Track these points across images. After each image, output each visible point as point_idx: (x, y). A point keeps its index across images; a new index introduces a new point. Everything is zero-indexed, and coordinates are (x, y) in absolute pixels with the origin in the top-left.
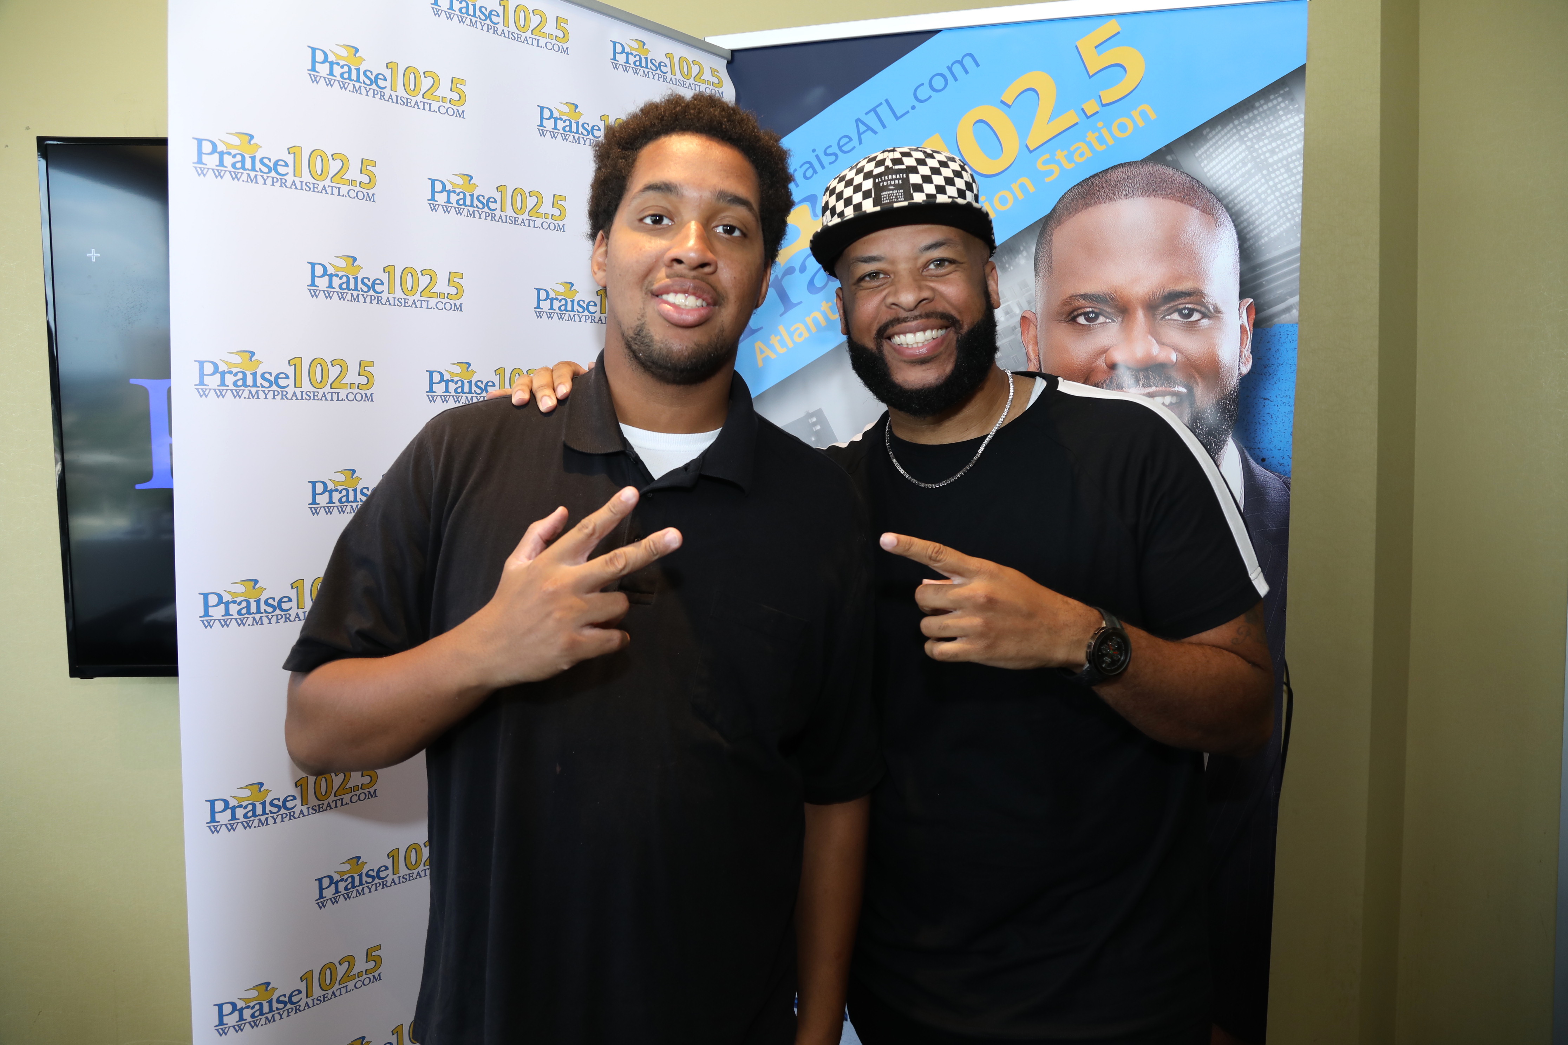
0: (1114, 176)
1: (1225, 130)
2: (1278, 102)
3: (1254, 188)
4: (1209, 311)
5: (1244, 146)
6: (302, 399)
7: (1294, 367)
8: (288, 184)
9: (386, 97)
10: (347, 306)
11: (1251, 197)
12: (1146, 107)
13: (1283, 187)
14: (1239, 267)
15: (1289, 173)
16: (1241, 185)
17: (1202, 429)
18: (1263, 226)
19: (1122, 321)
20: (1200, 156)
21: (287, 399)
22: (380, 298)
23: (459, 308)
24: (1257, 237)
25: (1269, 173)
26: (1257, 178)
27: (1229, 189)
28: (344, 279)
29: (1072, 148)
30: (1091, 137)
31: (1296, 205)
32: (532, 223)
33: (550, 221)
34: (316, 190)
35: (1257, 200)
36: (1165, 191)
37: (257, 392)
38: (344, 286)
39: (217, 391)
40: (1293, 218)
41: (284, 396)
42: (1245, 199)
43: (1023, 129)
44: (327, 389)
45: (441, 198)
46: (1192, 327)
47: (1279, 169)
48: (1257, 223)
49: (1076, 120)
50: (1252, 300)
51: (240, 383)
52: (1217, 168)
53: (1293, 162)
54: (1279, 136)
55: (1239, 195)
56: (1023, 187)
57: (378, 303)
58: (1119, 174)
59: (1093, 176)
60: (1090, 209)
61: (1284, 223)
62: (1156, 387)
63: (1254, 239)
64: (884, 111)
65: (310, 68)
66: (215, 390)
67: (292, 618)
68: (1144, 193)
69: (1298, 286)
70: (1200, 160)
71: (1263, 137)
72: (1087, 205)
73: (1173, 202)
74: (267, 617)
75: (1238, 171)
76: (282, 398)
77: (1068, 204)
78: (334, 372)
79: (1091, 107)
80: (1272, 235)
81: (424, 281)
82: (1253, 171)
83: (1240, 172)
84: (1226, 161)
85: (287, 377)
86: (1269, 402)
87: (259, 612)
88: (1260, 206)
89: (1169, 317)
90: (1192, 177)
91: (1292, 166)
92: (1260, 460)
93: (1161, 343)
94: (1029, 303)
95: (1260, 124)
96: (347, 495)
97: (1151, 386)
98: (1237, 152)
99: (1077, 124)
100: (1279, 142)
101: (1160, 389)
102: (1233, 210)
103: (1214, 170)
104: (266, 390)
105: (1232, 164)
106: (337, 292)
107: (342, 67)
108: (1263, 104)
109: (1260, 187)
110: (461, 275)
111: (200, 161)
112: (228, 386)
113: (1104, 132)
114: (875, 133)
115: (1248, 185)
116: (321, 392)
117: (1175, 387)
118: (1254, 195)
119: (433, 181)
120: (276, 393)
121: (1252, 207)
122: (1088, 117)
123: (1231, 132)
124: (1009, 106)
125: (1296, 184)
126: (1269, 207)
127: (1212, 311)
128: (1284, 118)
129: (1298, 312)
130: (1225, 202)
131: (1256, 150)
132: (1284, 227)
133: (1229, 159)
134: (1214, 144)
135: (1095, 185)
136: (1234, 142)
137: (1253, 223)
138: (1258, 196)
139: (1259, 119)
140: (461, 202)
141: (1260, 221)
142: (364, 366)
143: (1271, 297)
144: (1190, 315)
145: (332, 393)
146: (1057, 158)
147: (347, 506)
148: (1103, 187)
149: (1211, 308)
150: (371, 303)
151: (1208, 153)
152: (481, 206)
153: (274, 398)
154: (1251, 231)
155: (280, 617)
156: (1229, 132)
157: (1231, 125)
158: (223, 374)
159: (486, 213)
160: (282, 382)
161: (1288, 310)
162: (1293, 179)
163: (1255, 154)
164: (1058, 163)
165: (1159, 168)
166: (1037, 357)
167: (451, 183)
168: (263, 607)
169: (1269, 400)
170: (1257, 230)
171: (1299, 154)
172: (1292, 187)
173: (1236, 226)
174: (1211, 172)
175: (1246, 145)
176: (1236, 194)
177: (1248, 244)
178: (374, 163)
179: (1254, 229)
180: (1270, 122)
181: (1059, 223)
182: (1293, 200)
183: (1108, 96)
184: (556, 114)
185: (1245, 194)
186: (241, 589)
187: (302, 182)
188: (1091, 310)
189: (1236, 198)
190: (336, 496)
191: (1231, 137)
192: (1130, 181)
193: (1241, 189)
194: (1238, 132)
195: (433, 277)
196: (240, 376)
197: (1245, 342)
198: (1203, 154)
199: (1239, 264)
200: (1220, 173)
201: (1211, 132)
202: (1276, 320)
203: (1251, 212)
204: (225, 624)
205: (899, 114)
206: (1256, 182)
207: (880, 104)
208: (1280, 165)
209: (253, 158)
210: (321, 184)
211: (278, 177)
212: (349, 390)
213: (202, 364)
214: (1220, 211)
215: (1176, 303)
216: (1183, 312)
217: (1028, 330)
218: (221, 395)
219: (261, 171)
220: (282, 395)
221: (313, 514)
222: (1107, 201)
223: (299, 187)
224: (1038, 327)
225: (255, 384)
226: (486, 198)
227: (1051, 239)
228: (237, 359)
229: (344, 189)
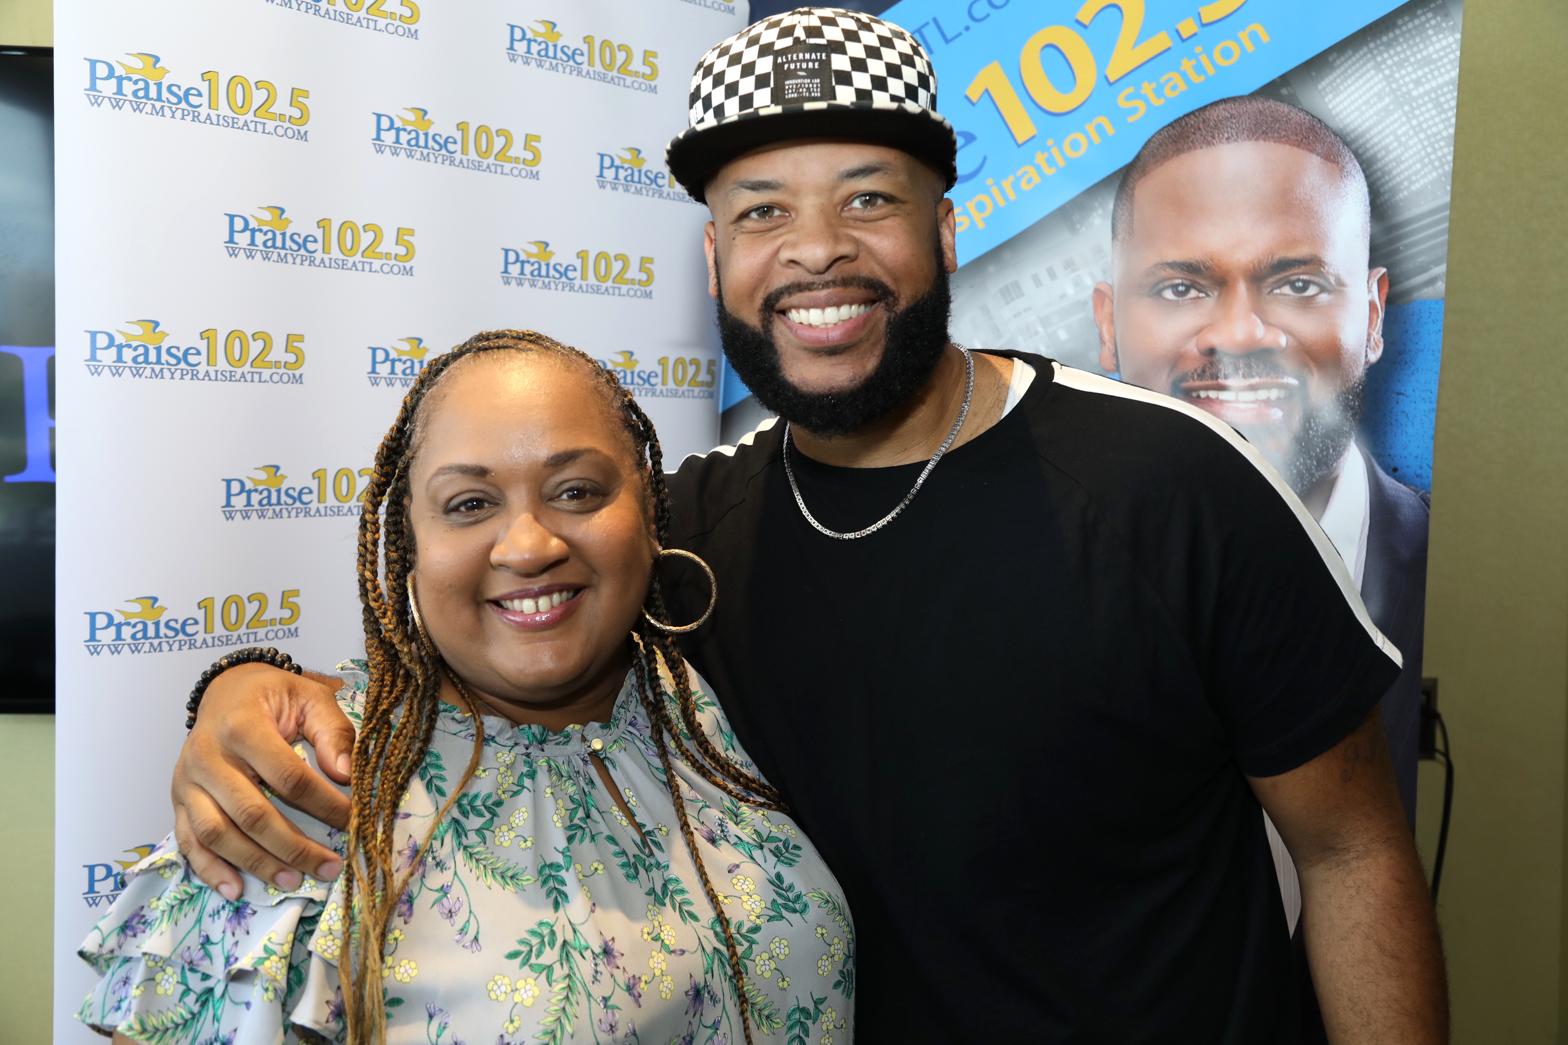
0: (1214, 114)
1: (1358, 56)
2: (1427, 19)
3: (1391, 128)
4: (1330, 283)
5: (1380, 76)
6: (216, 380)
7: (1437, 354)
8: (203, 118)
10: (273, 268)
11: (1387, 141)
12: (1258, 28)
13: (1430, 127)
14: (1369, 229)
15: (1439, 109)
16: (1375, 125)
17: (1317, 431)
18: (1402, 176)
19: (1219, 296)
20: (1324, 89)
21: (199, 379)
22: (313, 259)
23: (409, 272)
24: (1394, 191)
25: (1413, 109)
26: (1396, 116)
27: (1360, 130)
28: (270, 235)
29: (1163, 80)
30: (1187, 65)
31: (1446, 150)
32: (499, 169)
33: (521, 166)
34: (235, 125)
35: (1395, 144)
36: (1278, 133)
37: (161, 370)
38: (270, 243)
39: (113, 368)
40: (1442, 166)
41: (195, 376)
42: (1380, 142)
43: (1102, 55)
44: (247, 368)
45: (389, 137)
46: (1307, 303)
47: (1425, 104)
48: (1394, 172)
49: (1168, 43)
50: (1384, 270)
51: (141, 359)
52: (1346, 104)
54: (1428, 61)
55: (1372, 138)
56: (1100, 129)
57: (310, 265)
58: (1221, 112)
59: (1188, 115)
60: (1183, 156)
61: (1430, 172)
62: (1260, 377)
63: (1390, 194)
66: (109, 367)
67: (198, 644)
68: (1251, 136)
69: (1446, 252)
70: (1323, 93)
71: (1406, 64)
72: (1179, 151)
73: (1288, 147)
74: (168, 642)
75: (1372, 106)
76: (192, 378)
77: (1155, 151)
78: (256, 348)
79: (1188, 27)
80: (1413, 188)
81: (366, 238)
82: (1391, 107)
83: (1375, 109)
84: (1357, 95)
85: (199, 353)
86: (1404, 398)
87: (157, 636)
88: (1399, 151)
89: (1277, 291)
90: (1313, 116)
91: (1442, 99)
92: (1390, 471)
93: (1266, 323)
94: (1104, 272)
95: (1402, 47)
96: (269, 497)
97: (1253, 377)
98: (1372, 82)
99: (1169, 49)
100: (1427, 70)
101: (1264, 380)
102: (1364, 157)
103: (1341, 106)
104: (173, 369)
105: (1364, 98)
106: (261, 251)
108: (1408, 22)
109: (1399, 127)
110: (411, 232)
111: (93, 87)
112: (126, 363)
113: (1204, 59)
115: (1384, 125)
116: (239, 371)
117: (1283, 378)
118: (1392, 138)
119: (379, 116)
120: (184, 372)
121: (1388, 153)
122: (1183, 40)
123: (1365, 58)
124: (1085, 27)
125: (1447, 123)
126: (1411, 152)
127: (1333, 283)
128: (1434, 39)
129: (1444, 285)
130: (1353, 147)
131: (1396, 81)
132: (1430, 177)
133: (1360, 92)
134: (1343, 73)
135: (1189, 126)
136: (1368, 71)
137: (1390, 172)
138: (1397, 138)
139: (1401, 40)
140: (413, 142)
141: (1398, 170)
142: (292, 341)
143: (1410, 265)
144: (1304, 289)
145: (253, 373)
146: (1143, 92)
147: (268, 510)
148: (1199, 129)
149: (1332, 280)
150: (302, 264)
151: (1334, 84)
152: (437, 147)
153: (182, 378)
154: (1387, 182)
155: (183, 643)
156: (1361, 58)
157: (1365, 49)
158: (120, 348)
159: (443, 156)
160: (192, 359)
161: (1432, 282)
162: (1443, 116)
163: (1394, 86)
164: (1145, 98)
165: (1271, 104)
167: (401, 118)
168: (163, 630)
169: (1403, 394)
170: (1394, 182)
171: (1453, 84)
172: (1441, 126)
173: (1367, 177)
174: (1338, 110)
175: (1384, 74)
176: (1368, 136)
177: (1382, 199)
178: (306, 94)
179: (1390, 180)
180: (1417, 44)
181: (1144, 173)
182: (1442, 143)
183: (1210, 13)
184: (529, 35)
185: (1380, 137)
186: (136, 608)
187: (218, 115)
188: (1180, 281)
189: (1368, 141)
190: (255, 498)
191: (1365, 64)
192: (1234, 121)
193: (1376, 130)
194: (1374, 57)
195: (378, 234)
196: (141, 350)
197: (1374, 323)
198: (1327, 86)
199: (1369, 224)
200: (1349, 110)
201: (1338, 57)
202: (1416, 295)
203: (1387, 159)
204: (115, 650)
205: (949, 36)
206: (1395, 121)
207: (927, 24)
208: (1426, 99)
209: (159, 85)
210: (242, 119)
211: (190, 109)
212: (274, 370)
213: (94, 335)
214: (1347, 159)
215: (1288, 274)
216: (1297, 284)
217: (1102, 306)
218: (117, 373)
219: (169, 102)
220: (193, 375)
221: (228, 519)
222: (1204, 146)
223: (215, 122)
224: (1115, 302)
225: (159, 362)
226: (444, 137)
227: (1133, 193)
228: (138, 330)
229: (270, 125)
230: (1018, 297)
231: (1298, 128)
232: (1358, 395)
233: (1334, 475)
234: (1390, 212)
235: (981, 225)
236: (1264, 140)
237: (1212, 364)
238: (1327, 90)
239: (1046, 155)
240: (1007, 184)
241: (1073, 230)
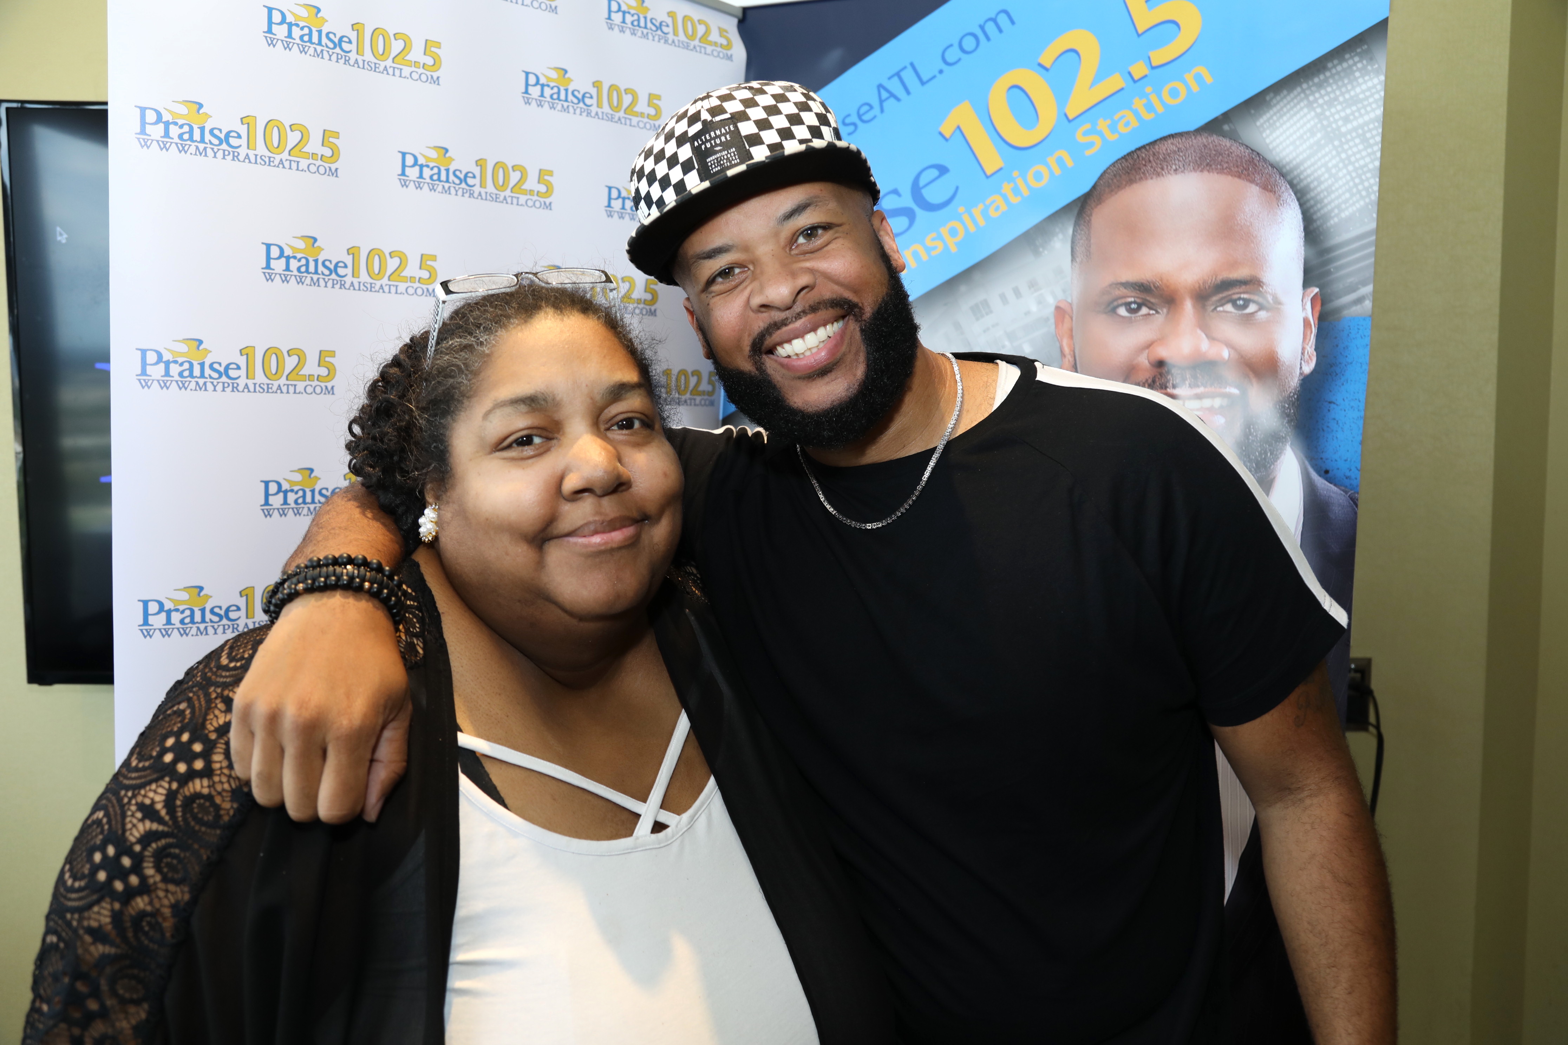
0: (1163, 148)
1: (1292, 95)
2: (1355, 62)
3: (1323, 161)
4: (1268, 302)
5: (1313, 114)
6: (255, 391)
7: (1365, 367)
8: (241, 157)
9: (352, 62)
10: (306, 290)
11: (1319, 172)
12: (1202, 70)
13: (1357, 160)
14: (1303, 252)
15: (1365, 144)
16: (1308, 158)
17: (1256, 436)
18: (1333, 205)
19: (1168, 313)
20: (1262, 125)
21: (238, 391)
22: (343, 283)
23: (432, 293)
24: (1326, 217)
25: (1342, 144)
27: (1294, 163)
28: (303, 262)
29: (1116, 117)
30: (1138, 104)
31: (1372, 181)
32: (515, 201)
33: (535, 198)
34: (272, 164)
35: (1326, 176)
36: (1220, 165)
37: (205, 383)
38: (303, 269)
39: (161, 382)
40: (1369, 195)
41: (235, 388)
42: (1312, 173)
43: (1062, 94)
44: (283, 381)
45: (413, 173)
46: (1247, 320)
47: (1353, 139)
48: (1326, 201)
49: (1121, 84)
50: (1316, 290)
51: (186, 373)
52: (1281, 139)
53: (1370, 130)
54: (1355, 101)
55: (1305, 170)
56: (1060, 161)
57: (341, 288)
58: (1169, 146)
59: (1139, 149)
60: (1135, 186)
61: (1358, 201)
62: (1205, 387)
63: (1321, 221)
64: (908, 76)
65: (266, 30)
66: (158, 381)
67: (241, 628)
68: (1196, 168)
69: (1373, 274)
70: (1261, 129)
71: (1336, 103)
72: (1131, 182)
73: (1230, 178)
74: (213, 627)
75: (1305, 141)
76: (233, 391)
77: (1110, 181)
78: (290, 363)
79: (1139, 69)
80: (1343, 215)
81: (392, 264)
82: (1323, 142)
83: (1308, 143)
84: (1291, 131)
85: (238, 368)
86: (1335, 406)
87: (203, 620)
88: (1330, 182)
89: (1220, 309)
90: (1252, 150)
91: (1368, 135)
92: (1323, 473)
93: (1211, 338)
95: (1332, 87)
96: (304, 496)
97: (1198, 386)
98: (1305, 120)
99: (1122, 89)
100: (1354, 108)
101: (1209, 389)
102: (1298, 187)
103: (1278, 141)
104: (215, 382)
105: (1298, 134)
106: (295, 276)
107: (302, 29)
108: (1337, 65)
109: (1330, 160)
110: (434, 258)
111: (143, 131)
112: (173, 377)
113: (1154, 98)
114: (898, 100)
115: (1316, 158)
116: (276, 384)
117: (1226, 388)
118: (1323, 169)
119: (404, 154)
120: (226, 385)
121: (1320, 183)
122: (1135, 81)
123: (1299, 98)
124: (1046, 69)
125: (1373, 157)
126: (1340, 183)
127: (1271, 301)
128: (1361, 80)
129: (1371, 304)
130: (1289, 178)
131: (1327, 118)
132: (1358, 206)
133: (1295, 128)
134: (1278, 111)
135: (1141, 159)
136: (1302, 109)
137: (1322, 201)
138: (1328, 170)
139: (1331, 81)
140: (435, 177)
142: (324, 357)
143: (1339, 286)
144: (1245, 306)
145: (288, 385)
146: (1099, 128)
147: (303, 508)
148: (1150, 161)
149: (1270, 298)
150: (333, 287)
151: (1271, 121)
152: (457, 181)
153: (224, 390)
154: (1319, 210)
155: (227, 627)
156: (1296, 97)
157: (1299, 89)
158: (167, 364)
159: (463, 189)
160: (232, 373)
161: (1359, 301)
162: (1369, 150)
163: (1325, 123)
164: (1100, 134)
165: (1215, 140)
166: (1072, 353)
167: (424, 156)
168: (208, 616)
169: (1334, 403)
170: (1326, 210)
171: (1378, 122)
172: (1368, 160)
173: (1301, 205)
174: (1274, 144)
175: (1315, 112)
176: (1302, 168)
177: (1315, 225)
178: (337, 135)
179: (1322, 208)
180: (1345, 85)
181: (1100, 201)
182: (1369, 175)
183: (1159, 57)
184: (542, 80)
185: (1312, 169)
186: (184, 596)
187: (256, 156)
188: (1132, 299)
189: (1302, 172)
190: (291, 497)
191: (1298, 103)
192: (1181, 154)
193: (1309, 163)
194: (1307, 97)
195: (403, 260)
196: (186, 366)
197: (1308, 338)
198: (1265, 122)
199: (1303, 248)
200: (1284, 144)
201: (1274, 97)
202: (1346, 313)
203: (1319, 189)
204: (166, 634)
205: (925, 79)
206: (1326, 155)
207: (905, 68)
208: (1354, 134)
209: (202, 129)
210: (278, 158)
211: (230, 149)
212: (308, 383)
213: (144, 352)
214: (1283, 188)
215: (1230, 293)
216: (1238, 302)
217: (1063, 322)
218: (165, 386)
219: (211, 143)
220: (233, 387)
221: (266, 516)
222: (1154, 177)
223: (253, 160)
224: (1074, 319)
225: (202, 375)
226: (464, 173)
227: (1090, 220)
228: (183, 348)
229: (304, 164)
230: (987, 314)
231: (1239, 160)
232: (1293, 404)
233: (1271, 477)
234: (1322, 238)
235: (953, 249)
236: (1208, 171)
237: (1161, 374)
238: (1265, 126)
239: (1012, 185)
240: (977, 212)
241: (1037, 253)
